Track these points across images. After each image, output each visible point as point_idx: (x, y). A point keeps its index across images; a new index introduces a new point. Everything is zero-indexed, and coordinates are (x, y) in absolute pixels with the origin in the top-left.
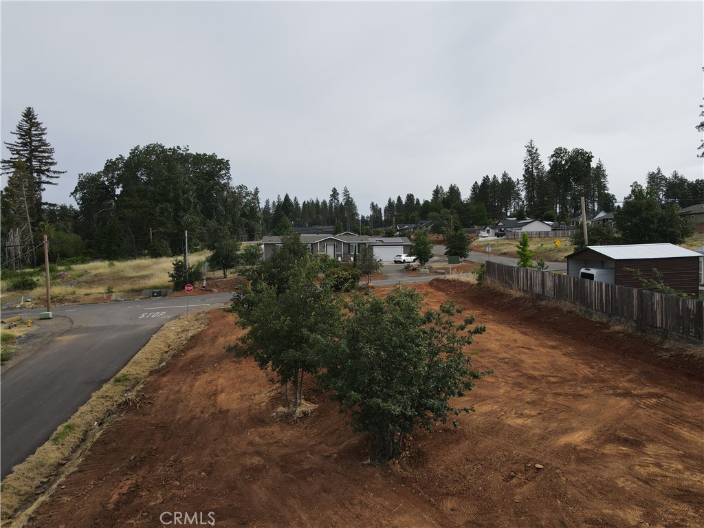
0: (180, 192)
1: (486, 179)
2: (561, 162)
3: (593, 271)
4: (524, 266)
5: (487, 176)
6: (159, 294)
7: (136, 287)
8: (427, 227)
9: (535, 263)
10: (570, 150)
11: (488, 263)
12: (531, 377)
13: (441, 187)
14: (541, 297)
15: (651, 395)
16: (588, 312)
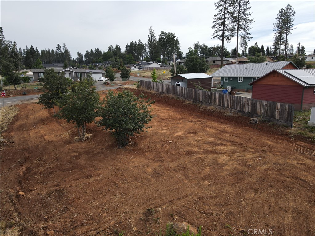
1: (132, 43)
2: (164, 37)
3: (180, 83)
4: (154, 81)
5: (132, 41)
8: (108, 64)
9: (158, 80)
10: (167, 32)
11: (141, 80)
12: (163, 119)
13: (112, 46)
14: (162, 93)
15: (198, 121)
16: (178, 97)
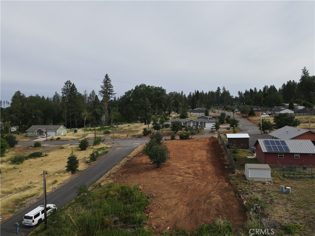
0: (147, 106)
6: (140, 137)
7: (134, 135)
